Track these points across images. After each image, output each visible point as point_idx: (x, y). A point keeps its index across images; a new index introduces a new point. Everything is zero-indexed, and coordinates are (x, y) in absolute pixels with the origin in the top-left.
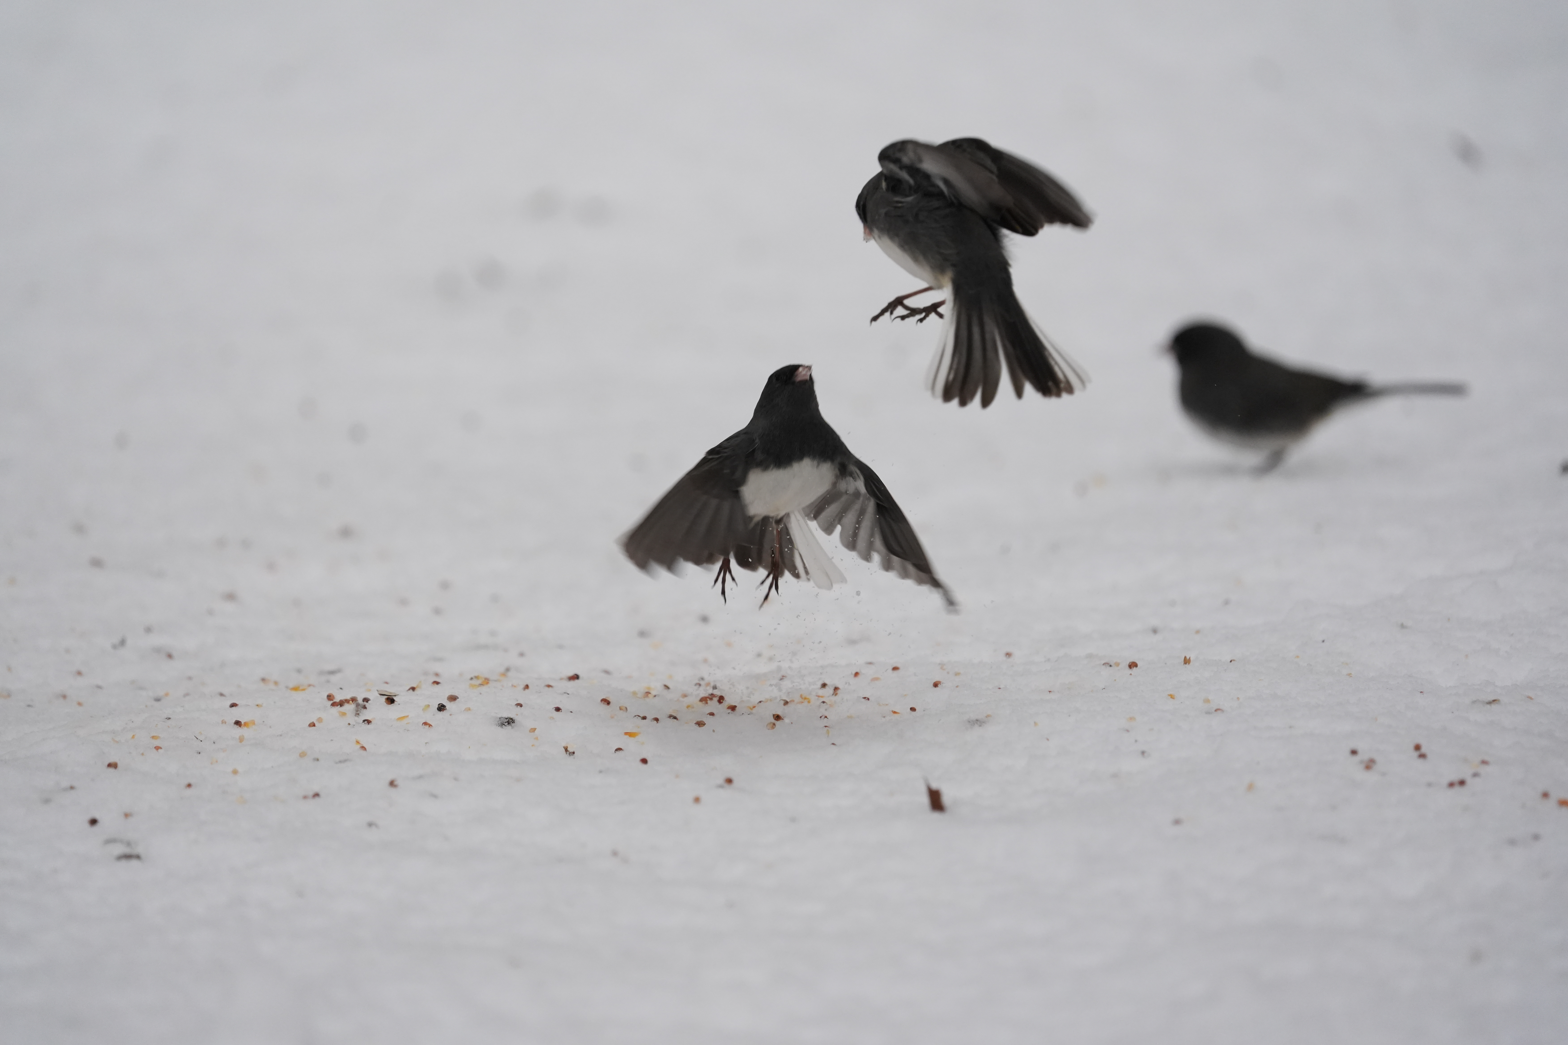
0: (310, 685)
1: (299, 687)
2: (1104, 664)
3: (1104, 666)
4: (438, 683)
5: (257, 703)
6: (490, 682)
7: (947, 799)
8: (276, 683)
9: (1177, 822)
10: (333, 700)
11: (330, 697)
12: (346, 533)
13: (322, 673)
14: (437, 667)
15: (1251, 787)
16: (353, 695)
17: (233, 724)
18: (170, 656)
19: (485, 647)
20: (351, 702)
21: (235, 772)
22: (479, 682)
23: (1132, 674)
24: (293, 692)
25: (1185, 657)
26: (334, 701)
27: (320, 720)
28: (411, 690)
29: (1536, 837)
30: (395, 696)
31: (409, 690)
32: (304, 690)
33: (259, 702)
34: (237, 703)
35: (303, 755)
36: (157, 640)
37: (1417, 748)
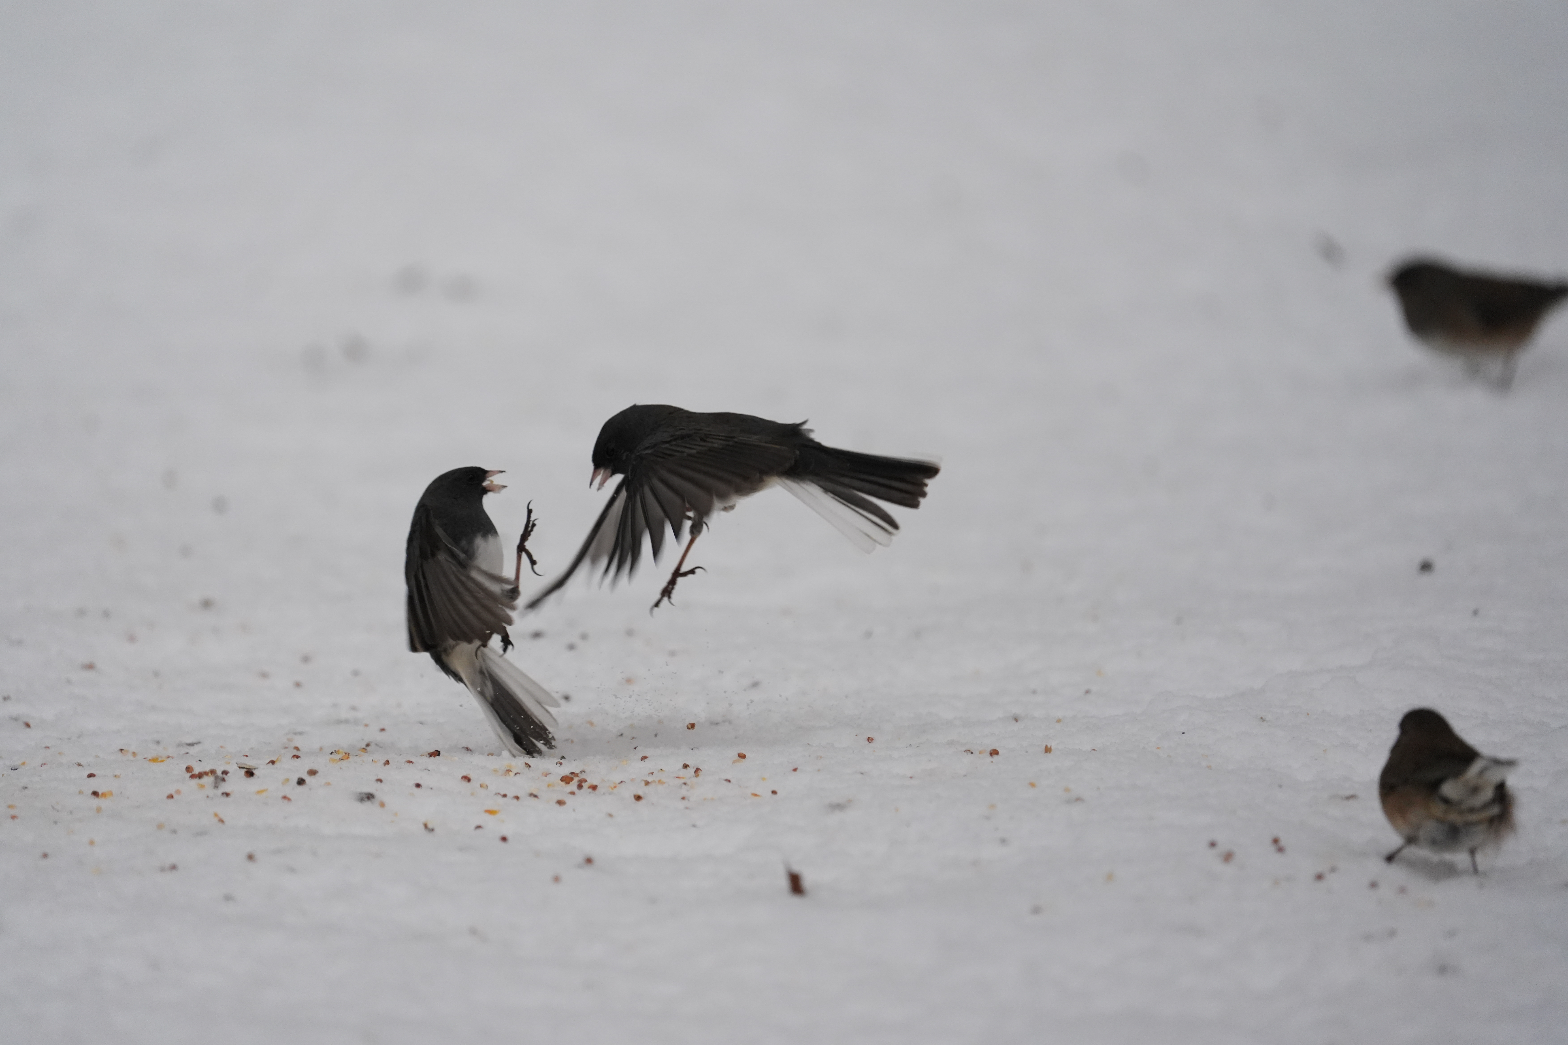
0: (169, 757)
1: (157, 759)
2: (965, 751)
3: (965, 753)
4: (298, 757)
5: (115, 774)
6: (350, 757)
7: (807, 881)
8: (134, 754)
9: (1036, 910)
10: (191, 772)
11: (189, 769)
12: (207, 604)
13: (180, 745)
14: (298, 742)
15: (1110, 877)
16: (212, 768)
17: (90, 795)
18: (28, 725)
19: (347, 721)
20: (210, 774)
21: (92, 843)
22: (340, 756)
23: (994, 761)
24: (152, 763)
25: (1046, 746)
26: (193, 773)
27: (178, 792)
28: (271, 764)
29: (1392, 933)
30: (255, 769)
31: (269, 763)
32: (163, 761)
33: (117, 773)
34: (95, 774)
35: (160, 827)
36: (13, 709)
37: (1276, 841)
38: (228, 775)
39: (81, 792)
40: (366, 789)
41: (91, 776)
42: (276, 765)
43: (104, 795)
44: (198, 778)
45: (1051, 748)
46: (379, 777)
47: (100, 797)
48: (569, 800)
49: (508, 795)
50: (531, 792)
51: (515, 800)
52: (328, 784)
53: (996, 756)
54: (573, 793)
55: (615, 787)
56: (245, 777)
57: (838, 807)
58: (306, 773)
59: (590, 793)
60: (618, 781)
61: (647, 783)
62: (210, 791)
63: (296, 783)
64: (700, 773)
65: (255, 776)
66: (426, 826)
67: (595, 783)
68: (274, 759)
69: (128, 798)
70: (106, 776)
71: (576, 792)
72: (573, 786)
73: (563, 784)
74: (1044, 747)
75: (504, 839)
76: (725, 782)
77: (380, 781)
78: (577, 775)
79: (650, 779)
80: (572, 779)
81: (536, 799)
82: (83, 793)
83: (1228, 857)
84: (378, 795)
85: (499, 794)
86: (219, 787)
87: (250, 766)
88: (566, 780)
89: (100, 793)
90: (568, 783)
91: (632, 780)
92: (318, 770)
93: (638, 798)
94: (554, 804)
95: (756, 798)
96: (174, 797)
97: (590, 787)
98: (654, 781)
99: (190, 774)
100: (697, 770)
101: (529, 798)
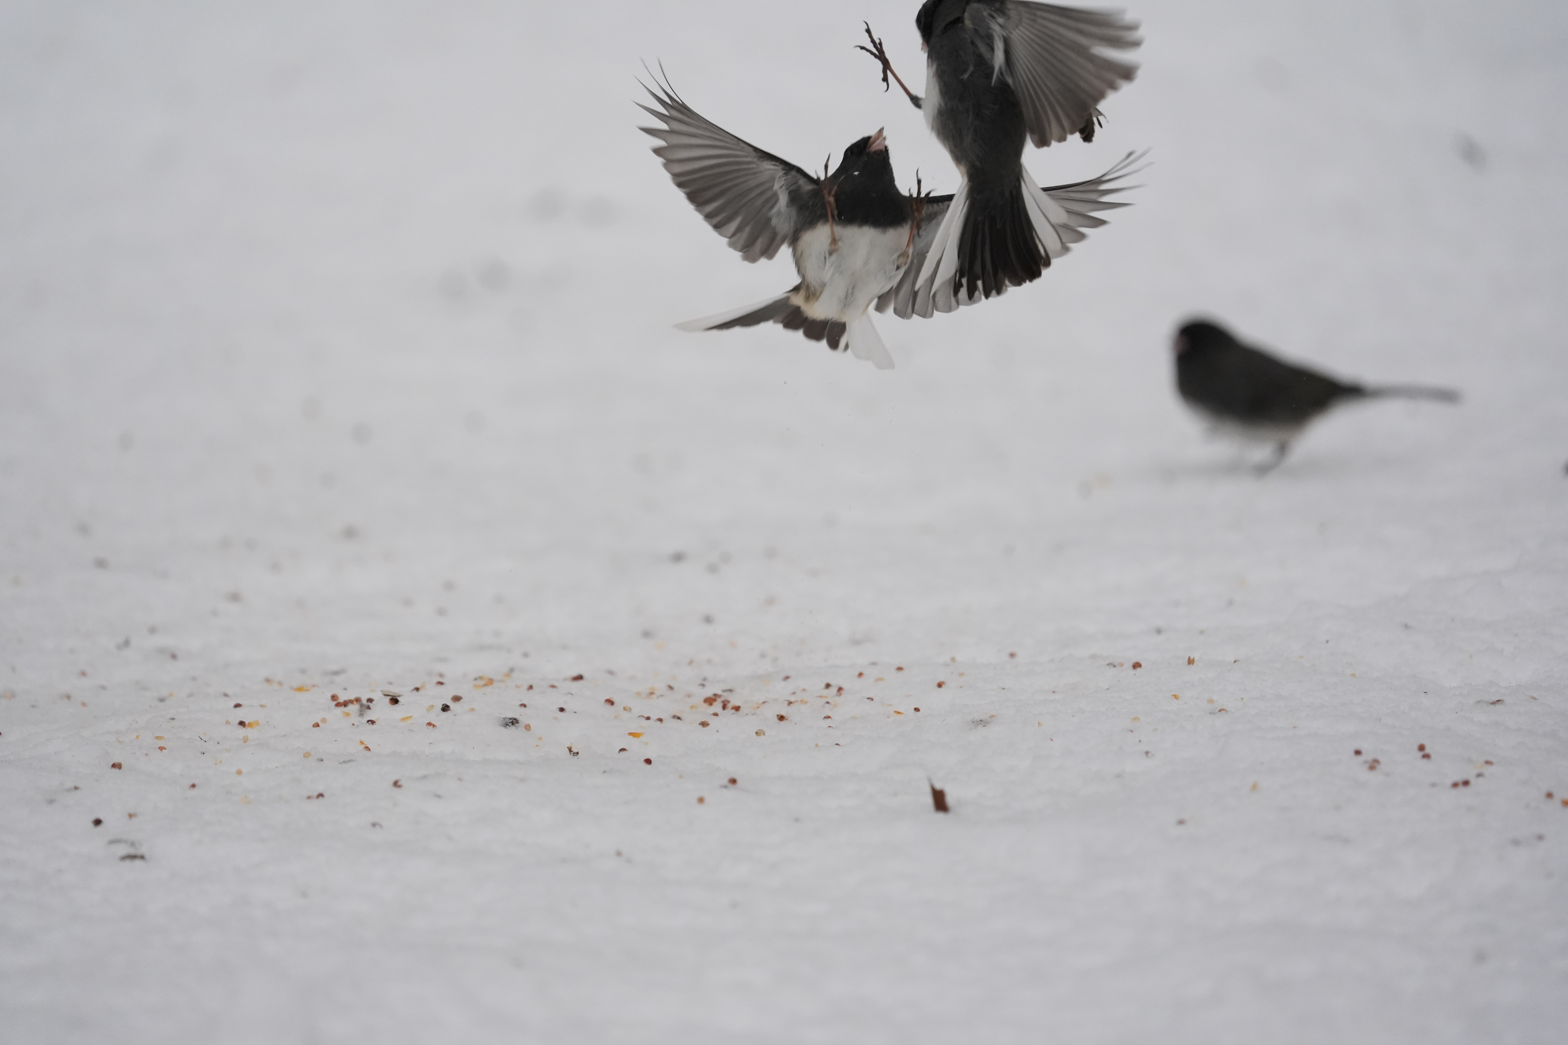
0: (314, 686)
1: (303, 688)
2: (1108, 665)
4: (442, 683)
5: (261, 704)
6: (494, 682)
7: (951, 799)
8: (280, 684)
9: (1181, 822)
11: (334, 698)
12: (350, 533)
13: (325, 673)
14: (440, 668)
15: (1254, 787)
16: (358, 696)
17: (237, 724)
18: (174, 657)
19: (489, 648)
20: (355, 702)
21: (239, 772)
22: (483, 682)
23: (1136, 675)
24: (297, 693)
26: (339, 701)
27: (324, 720)
28: (415, 690)
29: (1540, 838)
30: (399, 696)
31: (413, 690)
32: (308, 690)
33: (263, 703)
34: (241, 703)
35: (307, 755)
36: (161, 640)
37: (1422, 748)
38: (374, 702)
39: (228, 723)
40: (511, 715)
41: (238, 706)
42: (421, 692)
43: (250, 725)
44: (343, 706)
45: (1194, 659)
46: (523, 703)
47: (246, 727)
48: (712, 721)
49: (652, 717)
50: (674, 714)
51: (659, 722)
52: (473, 710)
53: (1139, 669)
54: (716, 714)
55: (758, 707)
56: (389, 704)
57: (982, 723)
58: (450, 700)
59: (733, 714)
60: (761, 702)
61: (790, 703)
62: (355, 719)
63: (440, 709)
64: (842, 692)
65: (399, 703)
66: (570, 750)
67: (737, 704)
68: (418, 686)
69: (274, 728)
70: (253, 706)
71: (719, 713)
72: (717, 707)
73: (706, 705)
74: (1187, 659)
75: (648, 761)
76: (868, 700)
77: (525, 706)
78: (720, 696)
79: (792, 699)
80: (715, 700)
81: (679, 720)
82: (230, 723)
83: (1373, 765)
84: (523, 720)
85: (643, 717)
86: (364, 715)
87: (394, 693)
88: (710, 701)
89: (247, 723)
90: (711, 704)
91: (776, 700)
92: (462, 697)
93: (781, 718)
94: (698, 725)
95: (899, 715)
96: (320, 725)
97: (733, 708)
98: (796, 701)
99: (335, 702)
100: (840, 689)
101: (672, 719)
